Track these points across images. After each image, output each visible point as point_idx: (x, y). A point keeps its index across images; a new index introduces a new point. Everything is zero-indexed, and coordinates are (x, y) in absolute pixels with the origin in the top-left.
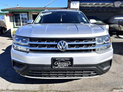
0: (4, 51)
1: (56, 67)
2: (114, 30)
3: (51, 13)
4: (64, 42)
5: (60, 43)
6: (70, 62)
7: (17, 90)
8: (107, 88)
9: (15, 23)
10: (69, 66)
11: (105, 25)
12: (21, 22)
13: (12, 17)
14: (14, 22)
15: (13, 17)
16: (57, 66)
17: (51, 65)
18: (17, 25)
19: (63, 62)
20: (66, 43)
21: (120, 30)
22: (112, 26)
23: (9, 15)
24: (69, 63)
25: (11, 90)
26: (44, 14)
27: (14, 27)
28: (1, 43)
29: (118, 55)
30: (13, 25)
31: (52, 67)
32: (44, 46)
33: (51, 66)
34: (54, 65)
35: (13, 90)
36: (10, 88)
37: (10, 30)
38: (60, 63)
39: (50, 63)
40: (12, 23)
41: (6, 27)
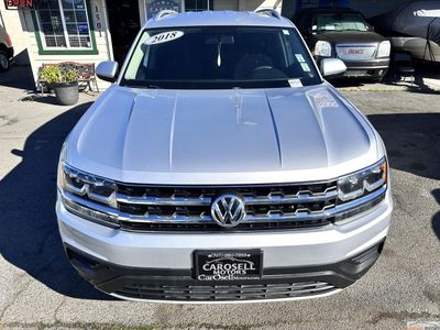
0: (19, 159)
1: (209, 278)
2: (408, 58)
3: (180, 34)
4: (234, 198)
5: (220, 203)
6: (252, 264)
7: (90, 324)
8: (361, 313)
9: (42, 35)
10: (249, 272)
11: (376, 44)
12: (66, 32)
13: (28, 12)
14: (36, 30)
15: (33, 13)
16: (211, 273)
17: (193, 270)
18: (51, 43)
19: (231, 263)
20: (240, 201)
21: (428, 58)
22: (402, 41)
23: (18, 5)
24: (248, 266)
25: (69, 326)
26: (153, 38)
27: (42, 52)
28: (3, 117)
29: (410, 175)
30: (36, 43)
31: (194, 277)
32: (168, 210)
33: (194, 272)
34: (202, 272)
35: (75, 325)
36: (66, 317)
37: (25, 53)
38: (220, 266)
39: (187, 265)
40: (33, 34)
41: (9, 42)
